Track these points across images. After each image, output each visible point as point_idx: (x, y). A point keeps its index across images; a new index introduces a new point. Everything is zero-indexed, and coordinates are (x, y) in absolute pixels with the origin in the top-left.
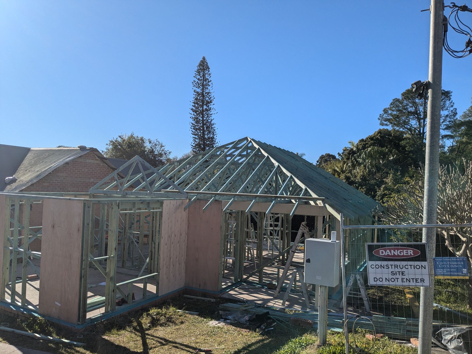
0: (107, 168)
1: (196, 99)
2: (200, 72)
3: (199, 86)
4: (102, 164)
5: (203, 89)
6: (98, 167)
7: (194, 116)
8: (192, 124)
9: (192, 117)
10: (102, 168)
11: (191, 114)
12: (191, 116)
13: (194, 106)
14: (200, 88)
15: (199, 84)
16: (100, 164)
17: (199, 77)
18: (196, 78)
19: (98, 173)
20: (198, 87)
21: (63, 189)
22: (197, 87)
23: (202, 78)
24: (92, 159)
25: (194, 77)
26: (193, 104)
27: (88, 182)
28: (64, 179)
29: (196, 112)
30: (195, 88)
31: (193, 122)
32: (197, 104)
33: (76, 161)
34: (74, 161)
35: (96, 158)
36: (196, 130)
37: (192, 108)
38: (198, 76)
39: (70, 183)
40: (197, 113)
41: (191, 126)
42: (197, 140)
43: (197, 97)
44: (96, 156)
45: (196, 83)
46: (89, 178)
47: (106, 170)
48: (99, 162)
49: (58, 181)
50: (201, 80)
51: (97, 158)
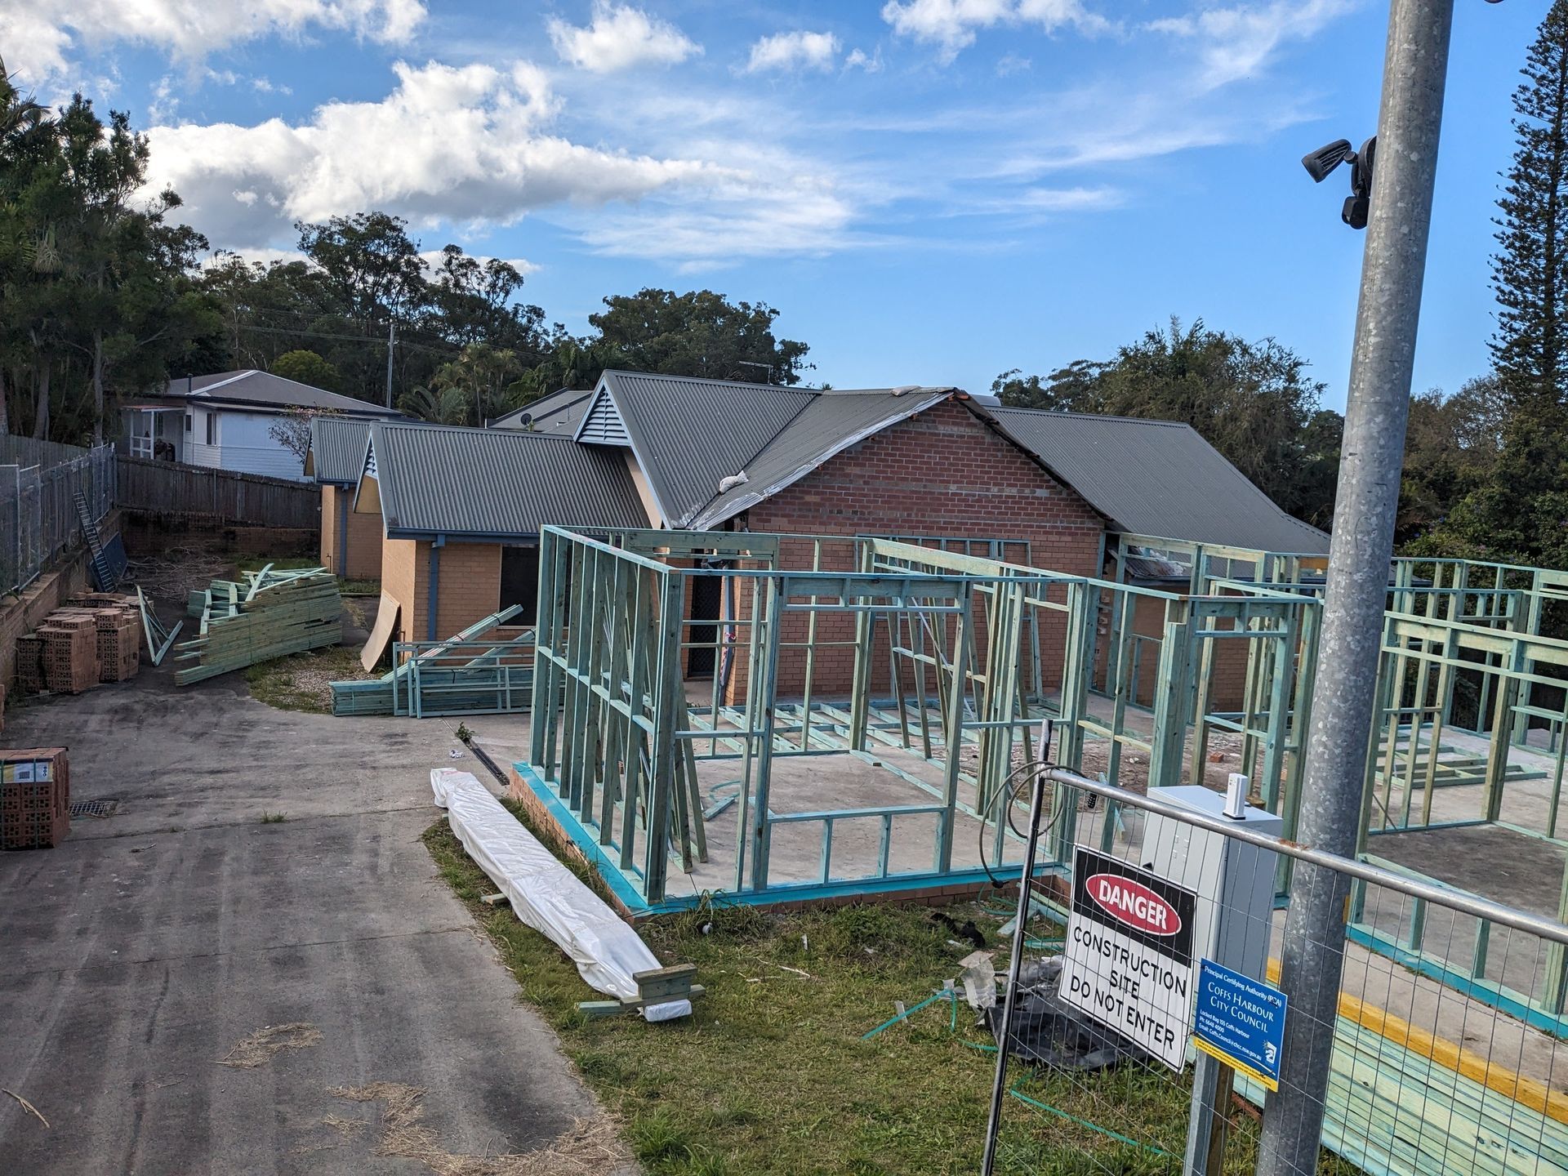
0: (1008, 451)
1: (1527, 161)
2: (1548, 50)
3: (1542, 109)
4: (988, 439)
5: (1560, 115)
6: (975, 449)
7: (1510, 231)
8: (1503, 261)
9: (1504, 233)
10: (989, 450)
11: (1499, 222)
12: (1498, 230)
13: (1514, 191)
14: (1545, 115)
15: (1541, 99)
16: (983, 438)
17: (1545, 70)
18: (1533, 76)
19: (976, 466)
20: (1536, 111)
21: (863, 513)
22: (1532, 113)
23: (1558, 74)
24: (954, 424)
25: (1522, 71)
26: (1512, 183)
27: (941, 494)
28: (865, 483)
29: (1520, 210)
30: (1522, 118)
31: (1507, 254)
32: (1528, 178)
33: (902, 432)
34: (896, 432)
35: (969, 418)
36: (1519, 283)
37: (1505, 201)
38: (1538, 65)
39: (883, 496)
40: (1529, 215)
41: (1497, 271)
42: (1516, 325)
43: (1531, 152)
44: (969, 414)
45: (1528, 94)
46: (942, 481)
47: (1003, 456)
48: (979, 432)
49: (849, 489)
50: (1553, 82)
51: (973, 420)
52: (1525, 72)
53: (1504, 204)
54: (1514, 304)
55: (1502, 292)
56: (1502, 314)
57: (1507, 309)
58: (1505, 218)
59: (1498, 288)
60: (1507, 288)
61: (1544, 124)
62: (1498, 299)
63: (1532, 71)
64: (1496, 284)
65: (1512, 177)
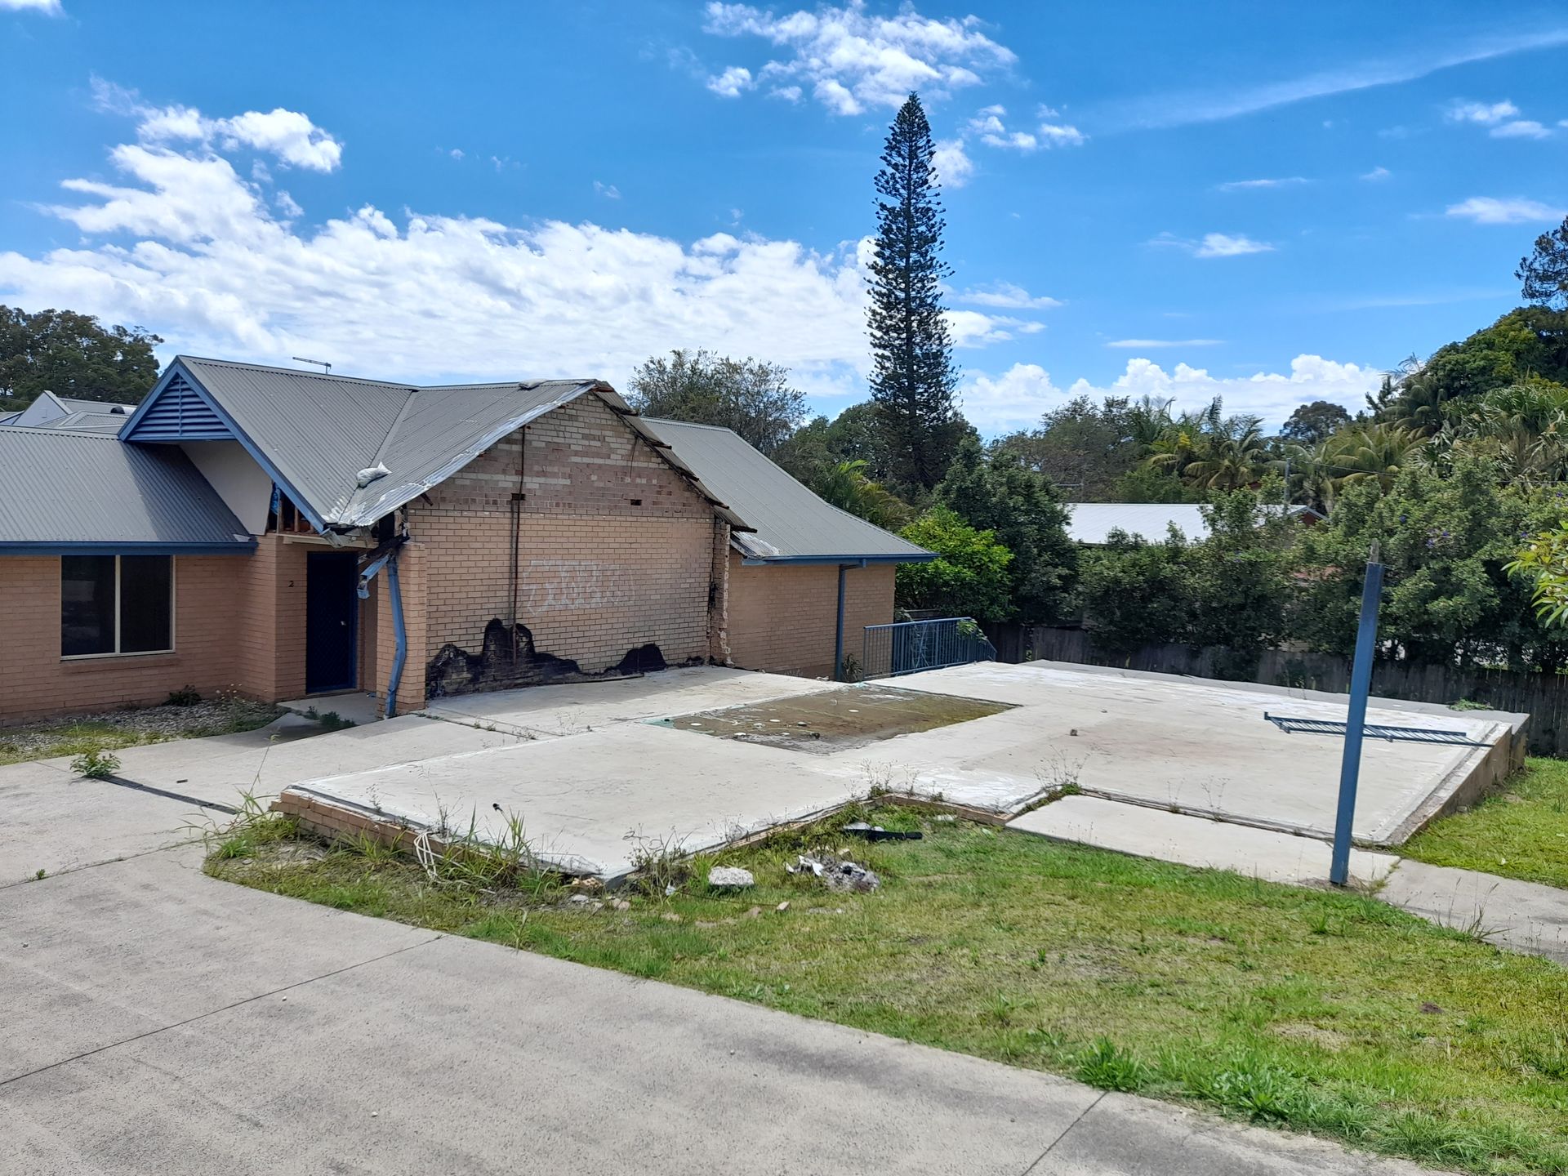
1: (885, 231)
2: (899, 142)
3: (897, 190)
5: (909, 197)
8: (874, 312)
9: (873, 290)
11: (870, 281)
12: (870, 287)
13: (880, 255)
14: (901, 194)
15: (895, 182)
17: (898, 159)
18: (890, 163)
20: (893, 192)
22: (889, 193)
23: (907, 162)
25: (882, 158)
26: (878, 250)
29: (885, 273)
30: (883, 197)
31: (877, 307)
32: (889, 246)
36: (886, 330)
37: (874, 263)
38: (893, 155)
40: (891, 276)
41: (871, 321)
42: (887, 365)
43: (890, 226)
45: (886, 178)
50: (904, 168)
52: (885, 159)
53: (873, 267)
54: (884, 347)
55: (875, 337)
56: (876, 355)
57: (880, 352)
58: (876, 278)
59: (872, 334)
60: (879, 334)
61: (895, 203)
62: (871, 343)
63: (889, 158)
64: (871, 330)
65: (877, 245)
